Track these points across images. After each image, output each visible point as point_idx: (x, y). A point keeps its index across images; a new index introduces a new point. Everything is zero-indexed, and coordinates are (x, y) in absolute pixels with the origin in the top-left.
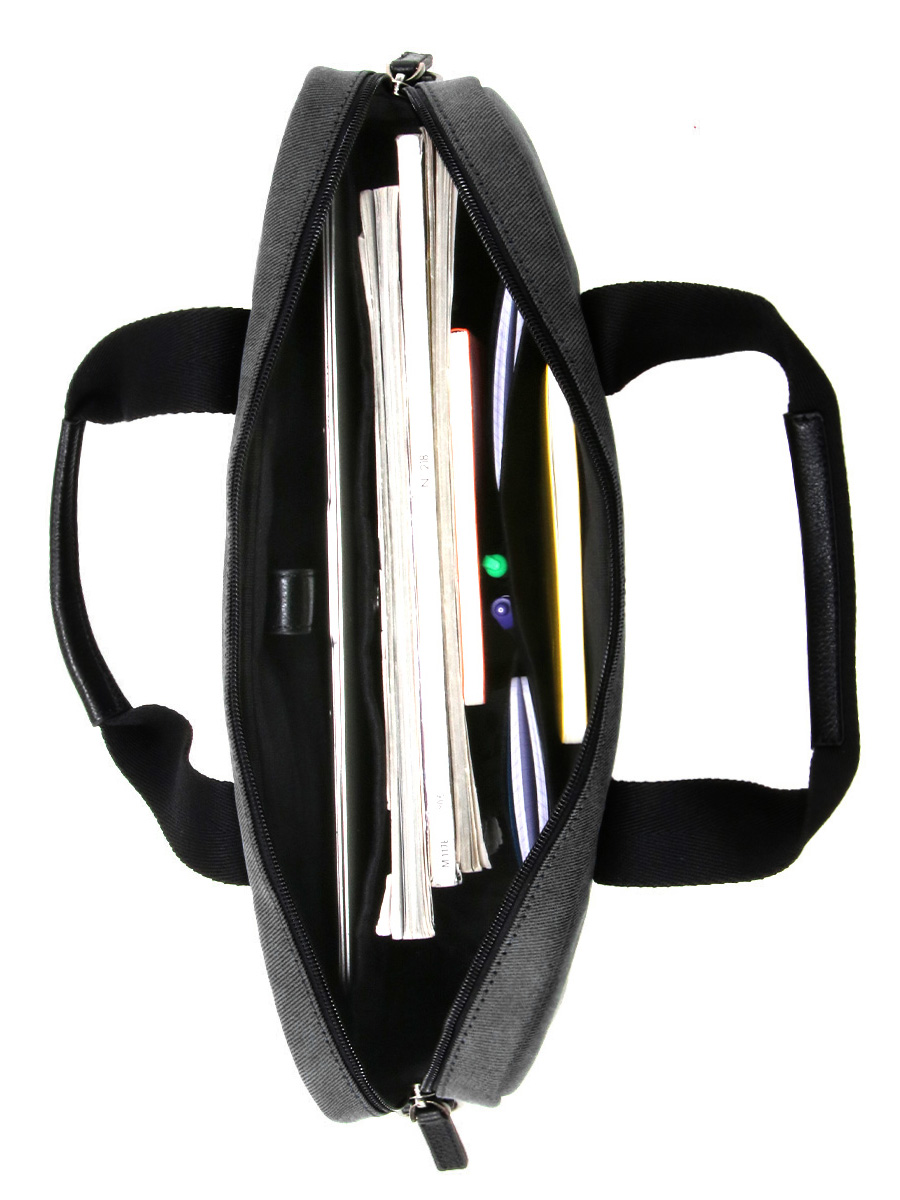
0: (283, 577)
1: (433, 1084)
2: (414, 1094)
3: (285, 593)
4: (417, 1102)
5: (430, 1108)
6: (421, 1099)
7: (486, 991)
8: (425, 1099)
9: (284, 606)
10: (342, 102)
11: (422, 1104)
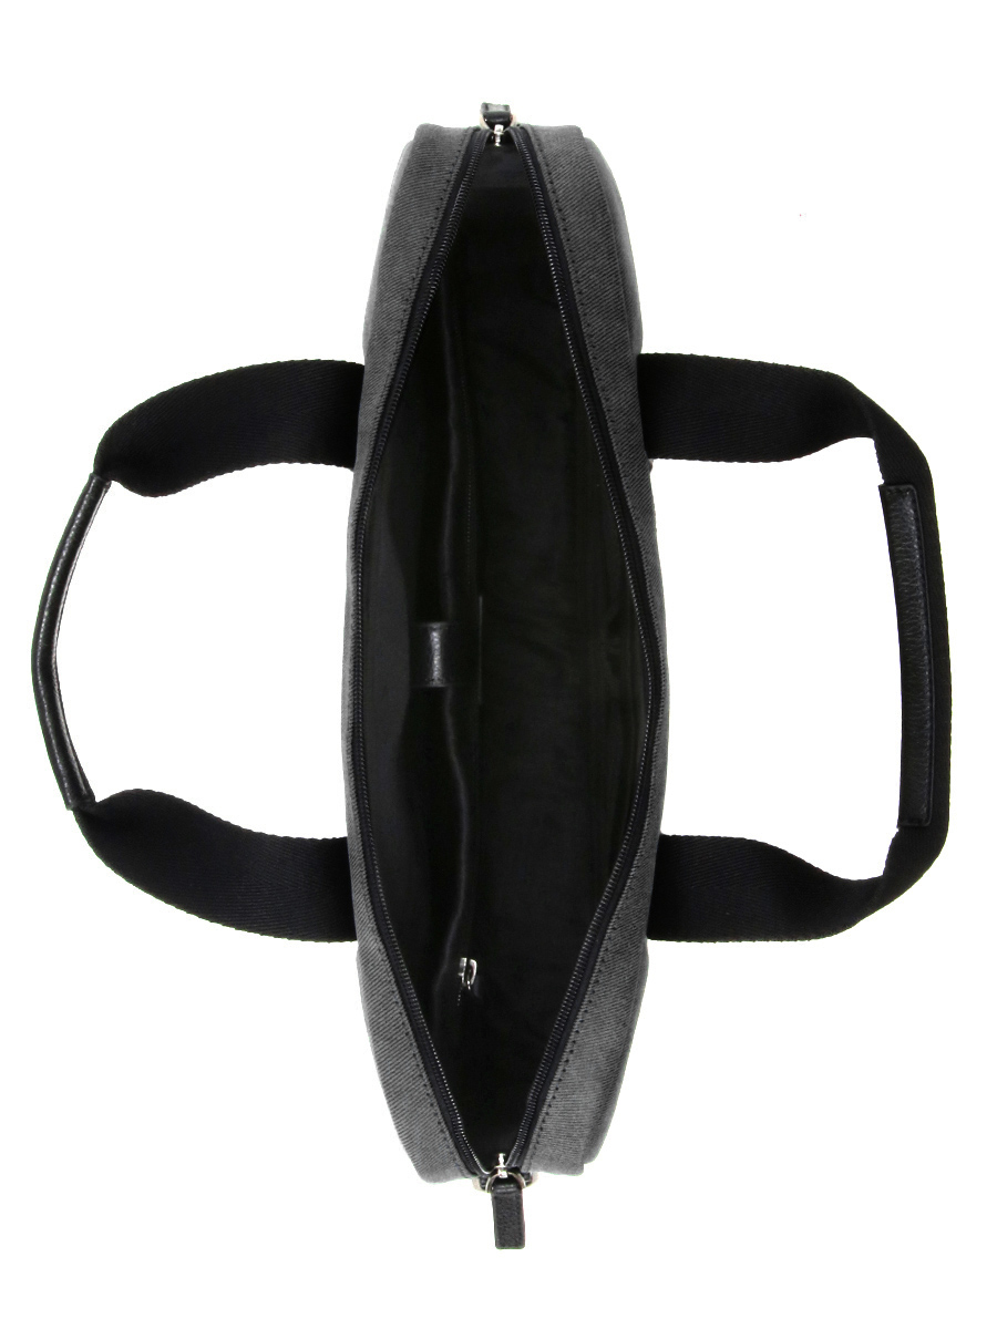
0: (435, 630)
1: (519, 1159)
2: (498, 1164)
3: (437, 646)
4: (500, 1172)
5: (510, 1180)
6: (504, 1169)
7: (567, 1061)
8: (508, 1170)
9: (437, 660)
10: (452, 161)
11: (503, 1174)
